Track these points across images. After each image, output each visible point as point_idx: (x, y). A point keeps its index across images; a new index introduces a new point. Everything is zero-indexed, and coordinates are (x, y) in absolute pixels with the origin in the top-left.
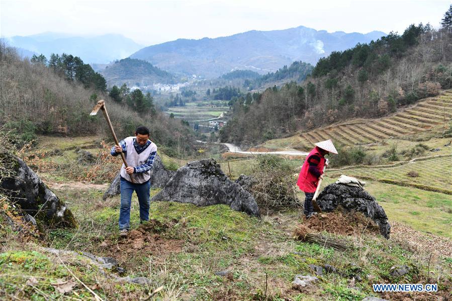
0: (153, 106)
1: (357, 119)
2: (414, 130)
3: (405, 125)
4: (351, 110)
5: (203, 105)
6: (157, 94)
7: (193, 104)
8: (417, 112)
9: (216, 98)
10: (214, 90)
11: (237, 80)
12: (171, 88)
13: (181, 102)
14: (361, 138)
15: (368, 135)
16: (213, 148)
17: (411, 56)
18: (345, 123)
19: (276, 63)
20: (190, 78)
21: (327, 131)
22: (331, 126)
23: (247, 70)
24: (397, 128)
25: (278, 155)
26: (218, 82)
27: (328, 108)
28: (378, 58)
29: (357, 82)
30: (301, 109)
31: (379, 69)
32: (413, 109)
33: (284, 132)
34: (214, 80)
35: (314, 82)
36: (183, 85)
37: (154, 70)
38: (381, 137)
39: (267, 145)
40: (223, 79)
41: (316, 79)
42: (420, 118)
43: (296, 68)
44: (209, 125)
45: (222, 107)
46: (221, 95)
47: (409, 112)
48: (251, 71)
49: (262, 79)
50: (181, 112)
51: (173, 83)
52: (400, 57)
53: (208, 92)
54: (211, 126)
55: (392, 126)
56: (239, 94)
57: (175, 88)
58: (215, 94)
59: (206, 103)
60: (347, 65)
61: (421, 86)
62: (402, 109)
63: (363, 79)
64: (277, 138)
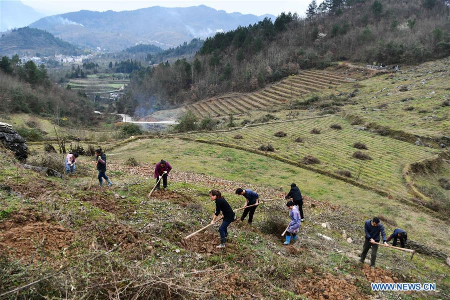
0: (48, 77)
1: (233, 93)
2: (274, 103)
3: (268, 99)
4: (229, 85)
5: (105, 77)
6: (58, 65)
7: (94, 76)
8: (280, 88)
9: (118, 71)
10: (116, 63)
11: (140, 53)
12: (74, 60)
13: (82, 73)
14: (233, 109)
15: (239, 107)
16: (109, 118)
17: (280, 40)
18: (223, 97)
19: (178, 39)
20: (94, 50)
21: (208, 103)
22: (212, 99)
23: (150, 45)
24: (263, 101)
25: (163, 124)
26: (122, 55)
27: (210, 83)
28: (254, 40)
29: (236, 61)
30: (188, 83)
31: (254, 49)
32: (277, 85)
33: (172, 104)
34: (118, 53)
35: (201, 59)
36: (86, 57)
37: (55, 41)
38: (249, 109)
39: (155, 116)
40: (127, 52)
41: (203, 57)
42: (281, 93)
43: (195, 45)
44: (110, 97)
45: (123, 80)
46: (122, 68)
47: (274, 88)
48: (154, 46)
49: (163, 54)
50: (82, 84)
51: (76, 54)
52: (272, 40)
53: (111, 64)
54: (112, 97)
55: (259, 100)
56: (139, 67)
57: (78, 60)
58: (117, 67)
59: (108, 75)
60: (228, 45)
61: (285, 66)
62: (270, 85)
63: (240, 58)
64: (165, 109)
